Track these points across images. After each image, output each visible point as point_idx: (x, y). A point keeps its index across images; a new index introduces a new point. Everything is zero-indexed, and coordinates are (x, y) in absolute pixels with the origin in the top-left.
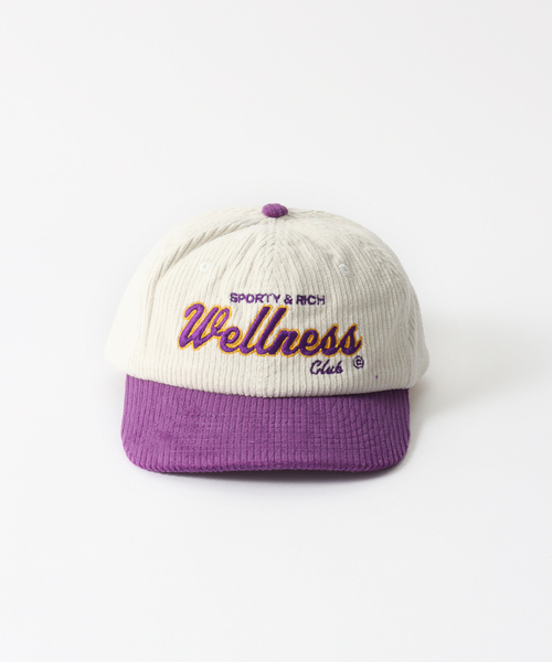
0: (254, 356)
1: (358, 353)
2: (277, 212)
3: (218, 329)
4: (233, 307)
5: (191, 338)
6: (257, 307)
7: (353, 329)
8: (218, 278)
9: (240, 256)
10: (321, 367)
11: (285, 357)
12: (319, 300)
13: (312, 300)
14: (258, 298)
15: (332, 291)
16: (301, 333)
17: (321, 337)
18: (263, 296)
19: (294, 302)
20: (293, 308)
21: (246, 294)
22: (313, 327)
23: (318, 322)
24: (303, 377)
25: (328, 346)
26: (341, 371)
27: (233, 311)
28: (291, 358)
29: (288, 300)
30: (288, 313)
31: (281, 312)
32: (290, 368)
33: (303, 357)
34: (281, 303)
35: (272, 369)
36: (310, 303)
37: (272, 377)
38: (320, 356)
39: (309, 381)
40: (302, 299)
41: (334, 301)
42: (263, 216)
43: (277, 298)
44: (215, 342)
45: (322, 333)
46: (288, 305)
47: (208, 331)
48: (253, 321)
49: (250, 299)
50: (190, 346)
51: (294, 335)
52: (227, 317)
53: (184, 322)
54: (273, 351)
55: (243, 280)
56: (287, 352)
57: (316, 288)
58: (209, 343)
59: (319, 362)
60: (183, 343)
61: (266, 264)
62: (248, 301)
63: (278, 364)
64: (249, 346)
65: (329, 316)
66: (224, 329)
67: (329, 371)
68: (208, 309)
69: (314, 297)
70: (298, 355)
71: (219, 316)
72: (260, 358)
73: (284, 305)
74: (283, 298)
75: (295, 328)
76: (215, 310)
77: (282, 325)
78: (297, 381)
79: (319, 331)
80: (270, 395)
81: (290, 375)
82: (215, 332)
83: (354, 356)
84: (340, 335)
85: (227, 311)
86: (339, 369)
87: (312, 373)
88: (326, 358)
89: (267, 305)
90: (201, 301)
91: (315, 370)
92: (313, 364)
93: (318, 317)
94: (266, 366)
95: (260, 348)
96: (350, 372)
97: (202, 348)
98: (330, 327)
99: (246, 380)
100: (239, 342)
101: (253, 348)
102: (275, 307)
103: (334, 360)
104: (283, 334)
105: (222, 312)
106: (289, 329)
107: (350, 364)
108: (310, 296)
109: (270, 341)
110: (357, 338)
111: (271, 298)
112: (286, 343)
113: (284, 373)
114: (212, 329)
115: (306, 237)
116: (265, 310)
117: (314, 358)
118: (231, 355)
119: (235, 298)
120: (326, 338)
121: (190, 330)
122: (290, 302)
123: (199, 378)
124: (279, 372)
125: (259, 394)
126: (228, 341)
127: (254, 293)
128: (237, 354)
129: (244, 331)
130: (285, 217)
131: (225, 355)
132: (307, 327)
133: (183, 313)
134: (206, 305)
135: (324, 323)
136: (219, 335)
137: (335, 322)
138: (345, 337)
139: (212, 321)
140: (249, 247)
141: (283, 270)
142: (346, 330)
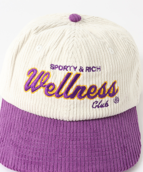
0: (62, 99)
1: (117, 95)
2: (76, 19)
3: (44, 83)
4: (51, 71)
5: (30, 87)
6: (64, 73)
7: (114, 83)
8: (45, 55)
9: (57, 43)
10: (98, 104)
11: (79, 100)
12: (98, 69)
13: (94, 69)
14: (65, 68)
15: (105, 63)
16: (88, 87)
17: (98, 89)
18: (67, 67)
19: (84, 70)
20: (84, 74)
21: (59, 65)
22: (94, 84)
23: (97, 81)
24: (88, 110)
25: (102, 93)
26: (108, 105)
27: (51, 74)
28: (82, 101)
29: (81, 70)
30: (81, 77)
31: (78, 76)
32: (82, 105)
33: (89, 100)
34: (78, 71)
35: (72, 107)
36: (93, 71)
37: (72, 110)
38: (98, 99)
39: (92, 113)
40: (89, 69)
41: (105, 70)
42: (69, 20)
43: (75, 68)
44: (42, 90)
45: (99, 86)
46: (81, 72)
47: (39, 84)
48: (62, 80)
49: (61, 68)
50: (30, 91)
51: (84, 88)
52: (48, 77)
53: (27, 78)
54: (72, 96)
55: (57, 57)
56: (80, 97)
57: (96, 63)
58: (39, 90)
59: (97, 102)
60: (26, 89)
61: (70, 48)
62: (60, 69)
63: (75, 103)
64: (60, 94)
65: (103, 77)
66: (47, 83)
67: (102, 106)
68: (39, 72)
69: (95, 68)
70: (86, 99)
71: (44, 76)
72: (66, 100)
73: (78, 72)
74: (78, 68)
75: (85, 85)
76: (43, 73)
77: (78, 83)
78: (85, 112)
79: (97, 86)
80: (71, 120)
81: (82, 109)
82: (42, 85)
83: (114, 97)
84: (108, 87)
85: (48, 74)
86: (107, 105)
87: (93, 107)
88: (101, 99)
89: (70, 72)
90: (36, 67)
91: (94, 106)
92: (94, 103)
93: (97, 78)
94: (69, 105)
95: (66, 95)
96: (112, 106)
97: (36, 93)
98: (103, 83)
99: (58, 112)
100: (55, 91)
101: (62, 95)
102: (74, 73)
103: (104, 100)
104: (78, 88)
105: (46, 74)
106: (81, 85)
107: (112, 101)
108: (93, 67)
109: (71, 91)
110: (116, 88)
111: (72, 68)
112: (79, 93)
113: (78, 108)
114: (41, 83)
115: (91, 33)
116: (69, 75)
117: (94, 100)
118: (50, 98)
119: (53, 67)
120: (101, 89)
121: (30, 82)
122: (82, 71)
123: (34, 108)
124: (75, 108)
125: (65, 120)
126: (49, 90)
127: (63, 65)
128: (54, 98)
129: (57, 86)
130: (80, 21)
131: (47, 97)
132: (91, 84)
133: (26, 73)
134: (38, 70)
135: (100, 81)
136: (44, 86)
137: (106, 80)
138: (111, 88)
139: (41, 79)
140: (62, 38)
141: (79, 52)
142: (111, 84)
